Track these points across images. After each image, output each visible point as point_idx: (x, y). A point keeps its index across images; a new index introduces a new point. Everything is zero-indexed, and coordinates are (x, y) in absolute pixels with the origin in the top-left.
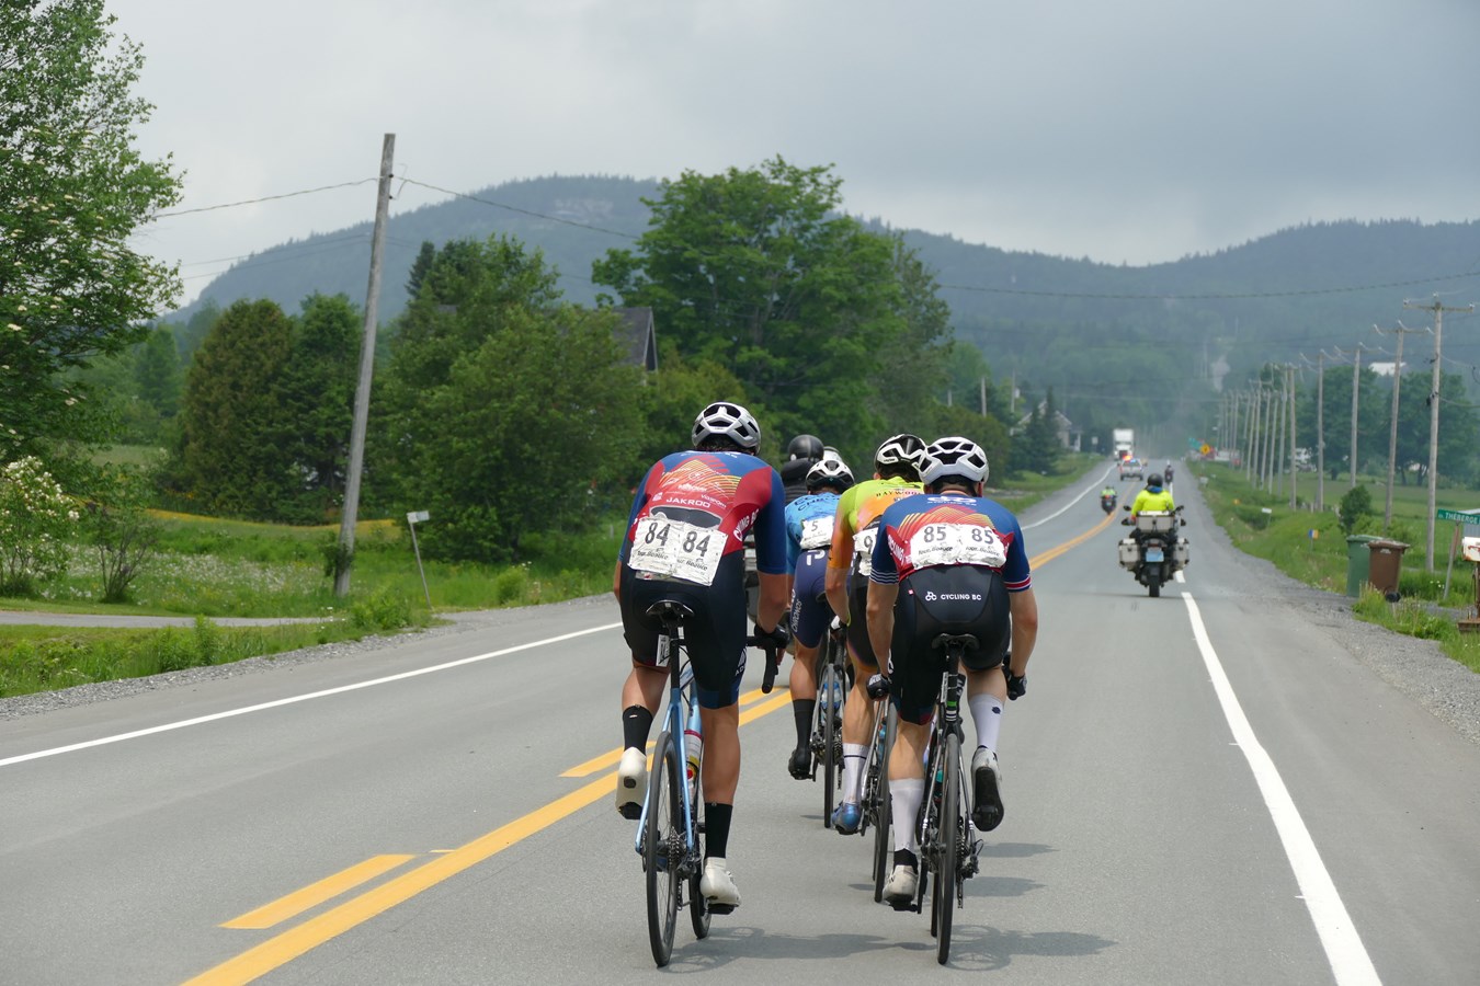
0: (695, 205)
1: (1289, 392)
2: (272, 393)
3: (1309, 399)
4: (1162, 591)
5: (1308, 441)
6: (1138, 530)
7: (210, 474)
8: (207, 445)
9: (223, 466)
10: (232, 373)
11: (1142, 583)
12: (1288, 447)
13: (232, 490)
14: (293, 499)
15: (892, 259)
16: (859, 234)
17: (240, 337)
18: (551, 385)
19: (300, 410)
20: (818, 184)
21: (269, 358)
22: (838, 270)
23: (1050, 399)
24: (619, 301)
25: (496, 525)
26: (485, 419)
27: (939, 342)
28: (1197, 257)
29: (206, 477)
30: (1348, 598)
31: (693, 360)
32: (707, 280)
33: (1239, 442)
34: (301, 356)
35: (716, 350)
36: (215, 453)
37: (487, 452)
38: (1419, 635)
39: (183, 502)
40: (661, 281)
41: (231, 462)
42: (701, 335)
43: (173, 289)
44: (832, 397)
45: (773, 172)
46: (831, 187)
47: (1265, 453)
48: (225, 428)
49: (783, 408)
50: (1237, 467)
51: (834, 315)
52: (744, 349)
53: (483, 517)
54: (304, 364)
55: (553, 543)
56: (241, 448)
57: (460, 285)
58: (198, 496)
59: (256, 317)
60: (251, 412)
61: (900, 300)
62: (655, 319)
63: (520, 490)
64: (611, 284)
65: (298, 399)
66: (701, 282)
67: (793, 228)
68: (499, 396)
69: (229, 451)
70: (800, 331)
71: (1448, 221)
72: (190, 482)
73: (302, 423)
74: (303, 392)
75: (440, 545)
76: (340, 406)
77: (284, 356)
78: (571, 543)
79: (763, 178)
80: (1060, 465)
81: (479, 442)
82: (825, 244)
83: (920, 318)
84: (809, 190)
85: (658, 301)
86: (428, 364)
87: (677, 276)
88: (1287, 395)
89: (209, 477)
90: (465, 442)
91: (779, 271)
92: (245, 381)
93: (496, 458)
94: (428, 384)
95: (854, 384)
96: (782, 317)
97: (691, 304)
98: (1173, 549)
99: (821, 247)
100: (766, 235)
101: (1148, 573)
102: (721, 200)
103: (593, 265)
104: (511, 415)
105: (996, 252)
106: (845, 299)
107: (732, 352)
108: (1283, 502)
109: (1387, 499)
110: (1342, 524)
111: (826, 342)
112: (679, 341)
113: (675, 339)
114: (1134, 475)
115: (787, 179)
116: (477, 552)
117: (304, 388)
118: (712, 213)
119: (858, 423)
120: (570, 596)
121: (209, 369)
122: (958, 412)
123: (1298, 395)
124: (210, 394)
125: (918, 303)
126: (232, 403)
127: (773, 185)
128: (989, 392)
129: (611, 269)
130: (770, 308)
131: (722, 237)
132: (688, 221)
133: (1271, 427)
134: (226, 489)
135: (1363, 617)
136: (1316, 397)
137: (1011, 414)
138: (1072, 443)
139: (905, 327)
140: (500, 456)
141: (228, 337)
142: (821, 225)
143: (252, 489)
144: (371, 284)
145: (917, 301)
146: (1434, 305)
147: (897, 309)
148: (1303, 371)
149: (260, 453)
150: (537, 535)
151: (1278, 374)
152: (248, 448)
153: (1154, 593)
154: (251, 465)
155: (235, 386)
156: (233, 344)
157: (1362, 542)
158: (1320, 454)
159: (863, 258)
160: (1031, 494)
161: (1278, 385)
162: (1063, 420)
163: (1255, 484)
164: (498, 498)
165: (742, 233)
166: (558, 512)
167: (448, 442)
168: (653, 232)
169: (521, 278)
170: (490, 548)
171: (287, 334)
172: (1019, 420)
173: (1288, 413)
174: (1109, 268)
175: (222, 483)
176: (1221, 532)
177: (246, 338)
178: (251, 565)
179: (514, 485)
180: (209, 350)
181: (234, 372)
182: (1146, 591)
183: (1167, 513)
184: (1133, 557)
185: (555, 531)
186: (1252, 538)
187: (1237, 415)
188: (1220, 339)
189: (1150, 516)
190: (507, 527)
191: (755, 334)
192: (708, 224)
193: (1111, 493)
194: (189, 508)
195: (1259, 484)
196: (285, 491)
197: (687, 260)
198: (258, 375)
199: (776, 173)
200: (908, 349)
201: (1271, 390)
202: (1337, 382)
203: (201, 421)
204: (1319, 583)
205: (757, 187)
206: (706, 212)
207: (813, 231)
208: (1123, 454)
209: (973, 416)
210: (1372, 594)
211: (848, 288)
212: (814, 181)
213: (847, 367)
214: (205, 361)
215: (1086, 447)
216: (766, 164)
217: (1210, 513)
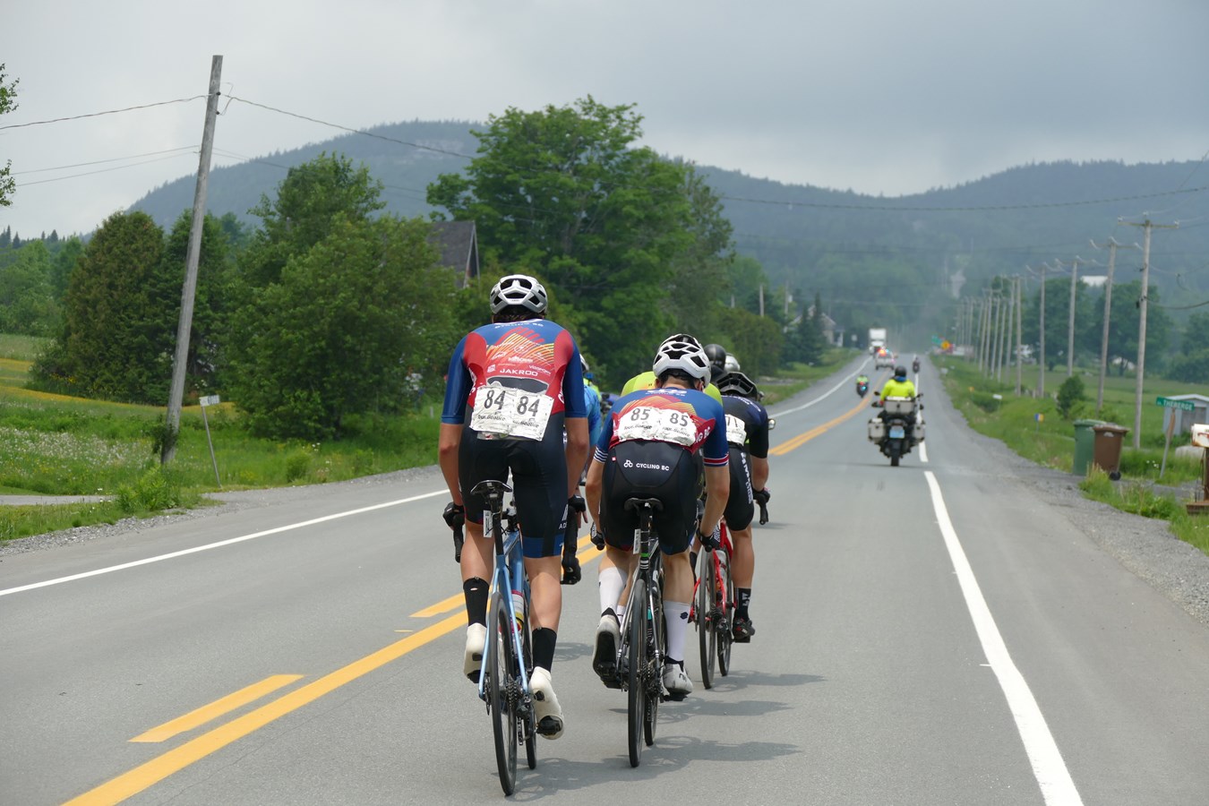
0: (517, 137)
1: (1015, 298)
2: (143, 292)
3: (1031, 305)
4: (901, 461)
5: (1031, 339)
6: (885, 412)
7: (89, 361)
8: (87, 336)
9: (100, 355)
10: (109, 275)
11: (886, 454)
12: (1014, 344)
13: (108, 375)
14: (160, 384)
15: (683, 183)
16: (656, 162)
17: (117, 244)
18: (369, 284)
19: (167, 306)
20: (622, 120)
21: (141, 262)
22: (637, 191)
23: (818, 303)
24: (450, 217)
25: (320, 407)
26: (311, 313)
27: (724, 253)
28: (941, 190)
29: (86, 363)
30: (1074, 477)
31: (512, 267)
32: (526, 200)
33: (973, 340)
34: (168, 260)
35: (532, 259)
36: (94, 343)
37: (313, 342)
38: (1145, 514)
39: (66, 385)
40: (487, 201)
41: (107, 351)
42: (519, 246)
43: (5, 187)
44: (631, 299)
45: (584, 109)
46: (633, 123)
47: (994, 349)
48: (103, 322)
49: (590, 308)
50: (972, 360)
51: (633, 230)
52: (556, 258)
53: (308, 400)
54: (172, 267)
55: (370, 423)
56: (116, 339)
57: (294, 197)
58: (78, 380)
59: (131, 227)
60: (125, 308)
61: (689, 218)
62: (478, 231)
63: (342, 376)
64: (443, 204)
65: (166, 297)
66: (520, 201)
67: (600, 157)
68: (323, 294)
69: (105, 342)
70: (604, 244)
71: (1146, 162)
72: (71, 368)
73: (168, 317)
74: (170, 291)
75: (271, 424)
76: (202, 304)
77: (154, 260)
78: (386, 423)
79: (576, 115)
80: (825, 358)
81: (306, 333)
82: (626, 170)
83: (707, 233)
84: (614, 125)
85: (484, 217)
86: (266, 265)
87: (501, 197)
88: (1015, 301)
89: (89, 364)
90: (293, 333)
91: (587, 193)
92: (120, 282)
93: (321, 348)
94: (263, 283)
95: (649, 289)
96: (588, 232)
97: (512, 220)
98: (912, 428)
99: (623, 172)
100: (576, 162)
101: (891, 447)
102: (539, 133)
103: (428, 188)
104: (335, 310)
105: (777, 185)
106: (642, 216)
107: (545, 261)
108: (1011, 389)
109: (1099, 387)
110: (1060, 408)
111: (626, 252)
112: (501, 251)
113: (497, 250)
114: (887, 366)
115: (596, 115)
116: (303, 431)
117: (171, 288)
118: (531, 144)
119: (652, 322)
120: (361, 474)
121: (89, 271)
122: (740, 313)
123: (1023, 301)
124: (90, 293)
125: (705, 222)
126: (108, 301)
127: (584, 120)
128: (766, 298)
129: (443, 191)
130: (578, 224)
131: (539, 163)
132: (510, 150)
133: (1000, 328)
134: (103, 374)
135: (1091, 496)
136: (1037, 304)
137: (784, 315)
138: (836, 339)
139: (693, 240)
140: (325, 347)
141: (106, 244)
142: (624, 154)
143: (125, 374)
144: (198, 190)
145: (704, 219)
146: (1144, 222)
147: (687, 226)
148: (1027, 281)
149: (133, 343)
150: (357, 416)
151: (1006, 283)
152: (122, 339)
153: (895, 463)
154: (125, 354)
155: (111, 286)
156: (110, 250)
157: (1088, 426)
158: (1042, 350)
159: (659, 182)
160: (800, 381)
161: (1006, 292)
162: (830, 322)
163: (986, 375)
164: (322, 383)
165: (556, 160)
166: (375, 396)
167: (279, 332)
168: (481, 159)
169: (349, 191)
170: (314, 427)
171: (157, 242)
172: (792, 320)
173: (1015, 315)
174: (869, 198)
175: (100, 369)
176: (958, 414)
177: (121, 245)
178: (101, 442)
179: (337, 372)
180: (89, 255)
181: (111, 273)
182: (888, 461)
183: (909, 399)
184: (880, 433)
185: (372, 413)
186: (985, 421)
187: (971, 318)
188: (958, 257)
189: (895, 401)
190: (330, 409)
191: (565, 246)
192: (527, 153)
193: (863, 380)
194: (70, 391)
195: (989, 374)
196: (153, 377)
197: (509, 182)
198: (131, 277)
199: (587, 110)
200: (696, 259)
201: (1000, 297)
202: (1057, 291)
203: (82, 315)
204: (1047, 462)
205: (570, 121)
206: (526, 143)
207: (617, 159)
208: (877, 349)
209: (753, 317)
210: (1098, 474)
211: (645, 208)
212: (619, 117)
213: (643, 274)
214: (86, 264)
215: (847, 343)
216: (578, 102)
217: (949, 398)
